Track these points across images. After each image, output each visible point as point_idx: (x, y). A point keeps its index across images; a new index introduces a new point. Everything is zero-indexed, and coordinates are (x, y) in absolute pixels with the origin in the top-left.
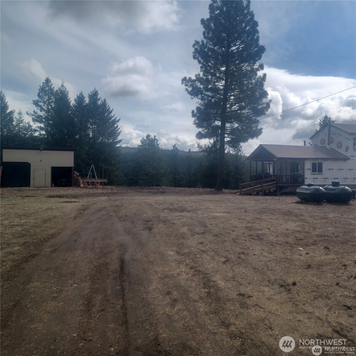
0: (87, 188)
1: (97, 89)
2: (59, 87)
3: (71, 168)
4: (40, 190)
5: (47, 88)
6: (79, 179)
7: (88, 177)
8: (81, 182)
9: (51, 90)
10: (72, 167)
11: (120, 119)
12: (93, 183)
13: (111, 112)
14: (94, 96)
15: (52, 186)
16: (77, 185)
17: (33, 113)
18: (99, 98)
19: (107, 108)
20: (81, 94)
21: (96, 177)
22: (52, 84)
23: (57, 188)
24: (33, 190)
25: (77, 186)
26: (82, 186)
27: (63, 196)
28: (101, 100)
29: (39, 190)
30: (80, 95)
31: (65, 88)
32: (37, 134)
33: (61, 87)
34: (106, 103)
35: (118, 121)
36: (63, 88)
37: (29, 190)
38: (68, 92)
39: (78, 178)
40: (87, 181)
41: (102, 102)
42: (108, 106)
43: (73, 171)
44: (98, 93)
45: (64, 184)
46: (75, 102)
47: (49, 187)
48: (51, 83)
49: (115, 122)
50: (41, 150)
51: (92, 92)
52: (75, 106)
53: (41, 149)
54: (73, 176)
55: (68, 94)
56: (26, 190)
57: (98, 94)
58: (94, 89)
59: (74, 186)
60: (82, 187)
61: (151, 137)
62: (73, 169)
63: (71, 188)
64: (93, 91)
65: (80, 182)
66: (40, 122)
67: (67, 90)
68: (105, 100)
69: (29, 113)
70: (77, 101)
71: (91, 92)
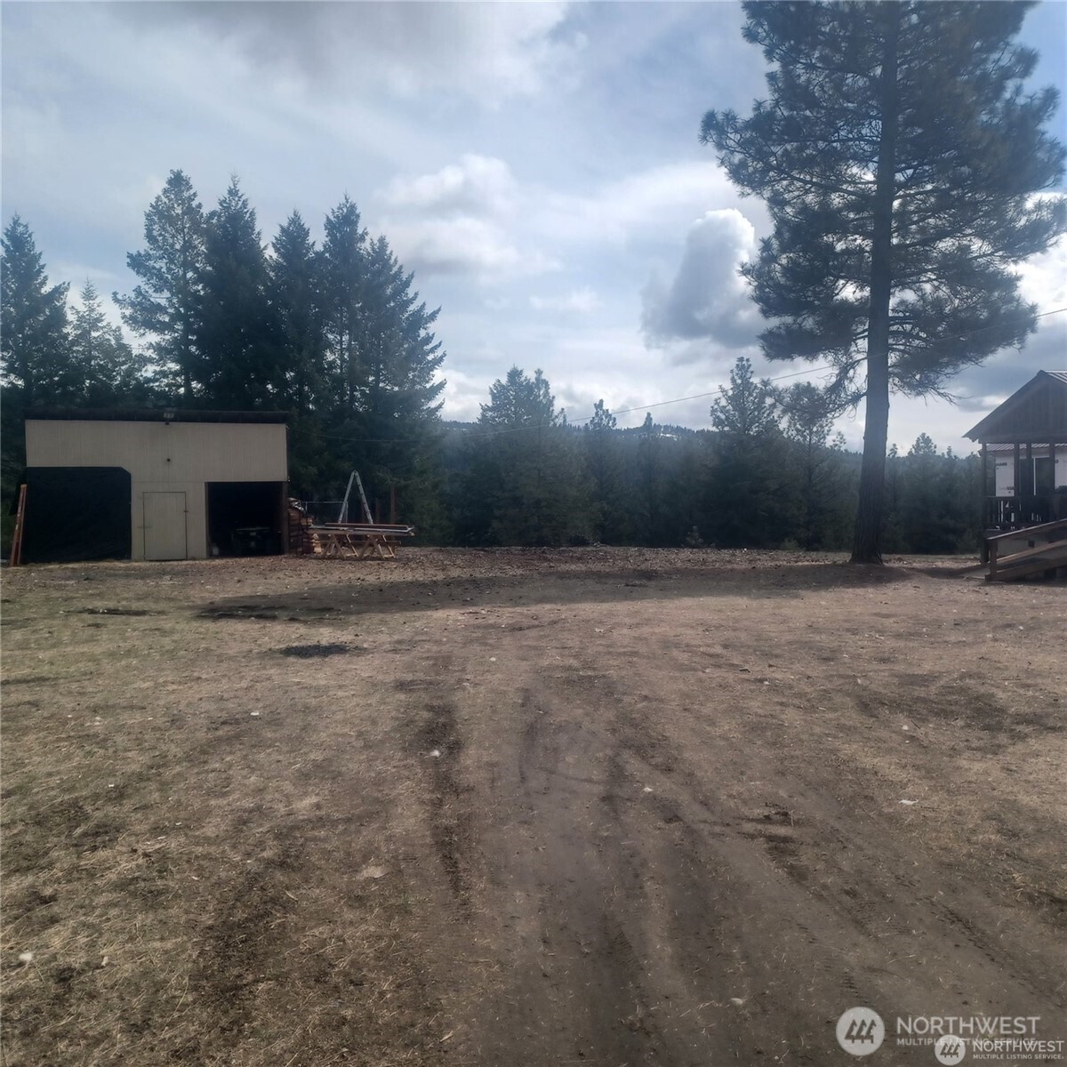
0: (342, 559)
1: (352, 200)
2: (222, 199)
3: (279, 484)
4: (168, 573)
5: (179, 211)
6: (307, 527)
7: (340, 519)
8: (315, 536)
9: (192, 212)
10: (281, 482)
11: (439, 310)
12: (358, 541)
13: (407, 284)
14: (344, 224)
15: (211, 556)
16: (300, 549)
17: (133, 295)
18: (360, 231)
19: (393, 272)
20: (295, 220)
21: (370, 517)
22: (195, 194)
23: (230, 561)
24: (143, 575)
25: (302, 553)
26: (318, 550)
27: (272, 608)
28: (367, 238)
29: (164, 573)
30: (290, 225)
31: (244, 198)
32: (149, 371)
33: (227, 196)
34: (388, 252)
35: (433, 317)
36: (237, 199)
37: (127, 575)
38: (252, 214)
39: (304, 522)
40: (338, 532)
41: (373, 249)
42: (396, 261)
43: (284, 496)
44: (357, 212)
45: (253, 544)
46: (277, 250)
47: (203, 559)
48: (192, 192)
49: (419, 320)
50: (167, 421)
51: (336, 210)
52: (277, 267)
53: (165, 415)
54: (285, 514)
55: (253, 220)
56: (114, 575)
57: (358, 216)
58: (344, 201)
59: (290, 553)
60: (323, 558)
61: (523, 379)
62: (285, 488)
63: (283, 561)
64: (339, 208)
65: (310, 537)
66: (160, 328)
67: (250, 207)
68: (382, 240)
69: (119, 297)
70: (283, 247)
71: (333, 212)
